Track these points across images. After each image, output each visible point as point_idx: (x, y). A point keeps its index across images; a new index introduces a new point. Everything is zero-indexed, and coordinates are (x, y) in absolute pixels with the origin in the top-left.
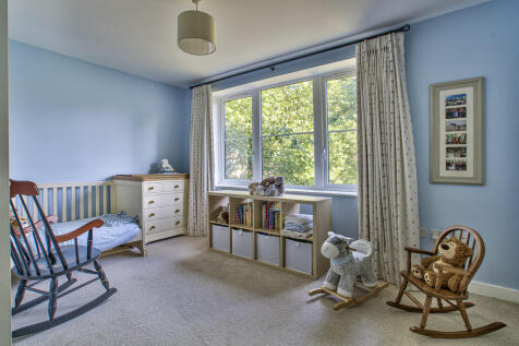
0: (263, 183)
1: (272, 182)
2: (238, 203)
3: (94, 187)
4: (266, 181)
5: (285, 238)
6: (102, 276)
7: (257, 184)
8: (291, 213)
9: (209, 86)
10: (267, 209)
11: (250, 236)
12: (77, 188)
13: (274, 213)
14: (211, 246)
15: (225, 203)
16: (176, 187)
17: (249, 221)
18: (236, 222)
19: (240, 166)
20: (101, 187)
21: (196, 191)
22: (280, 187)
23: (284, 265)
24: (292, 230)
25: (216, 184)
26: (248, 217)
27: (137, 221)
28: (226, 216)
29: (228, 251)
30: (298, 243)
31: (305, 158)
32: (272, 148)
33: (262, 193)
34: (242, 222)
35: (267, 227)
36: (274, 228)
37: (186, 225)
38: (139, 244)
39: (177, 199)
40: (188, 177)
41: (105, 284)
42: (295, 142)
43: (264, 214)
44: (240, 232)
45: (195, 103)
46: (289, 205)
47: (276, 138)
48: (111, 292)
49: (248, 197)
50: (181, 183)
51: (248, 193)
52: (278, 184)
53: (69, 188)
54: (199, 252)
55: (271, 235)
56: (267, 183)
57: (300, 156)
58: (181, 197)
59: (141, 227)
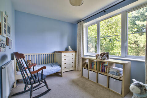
0: (101, 55)
1: (104, 54)
2: (91, 61)
3: (50, 55)
4: (102, 54)
5: (109, 77)
6: (46, 85)
7: (99, 55)
8: (112, 67)
9: (83, 22)
10: (102, 64)
11: (96, 74)
12: (46, 55)
13: (105, 66)
14: (82, 75)
15: (87, 61)
16: (73, 55)
17: (95, 68)
18: (91, 68)
19: (92, 48)
20: (52, 55)
21: (78, 56)
22: (107, 56)
23: (109, 87)
24: (113, 74)
25: (85, 54)
26: (95, 66)
27: (60, 66)
28: (87, 66)
29: (88, 78)
30: (115, 80)
31: (114, 45)
32: (102, 42)
33: (101, 58)
34: (93, 68)
35: (102, 71)
36: (105, 72)
37: (75, 67)
38: (61, 72)
39: (73, 59)
40: (76, 52)
41: (47, 87)
42: (110, 40)
43: (101, 66)
44: (92, 72)
45: (78, 28)
46: (111, 64)
47: (104, 39)
48: (49, 90)
49: (95, 60)
50: (74, 53)
51: (95, 58)
52: (107, 55)
53: (41, 55)
54: (78, 77)
55: (104, 75)
56: (102, 55)
57: (112, 45)
58: (74, 58)
59: (61, 68)
